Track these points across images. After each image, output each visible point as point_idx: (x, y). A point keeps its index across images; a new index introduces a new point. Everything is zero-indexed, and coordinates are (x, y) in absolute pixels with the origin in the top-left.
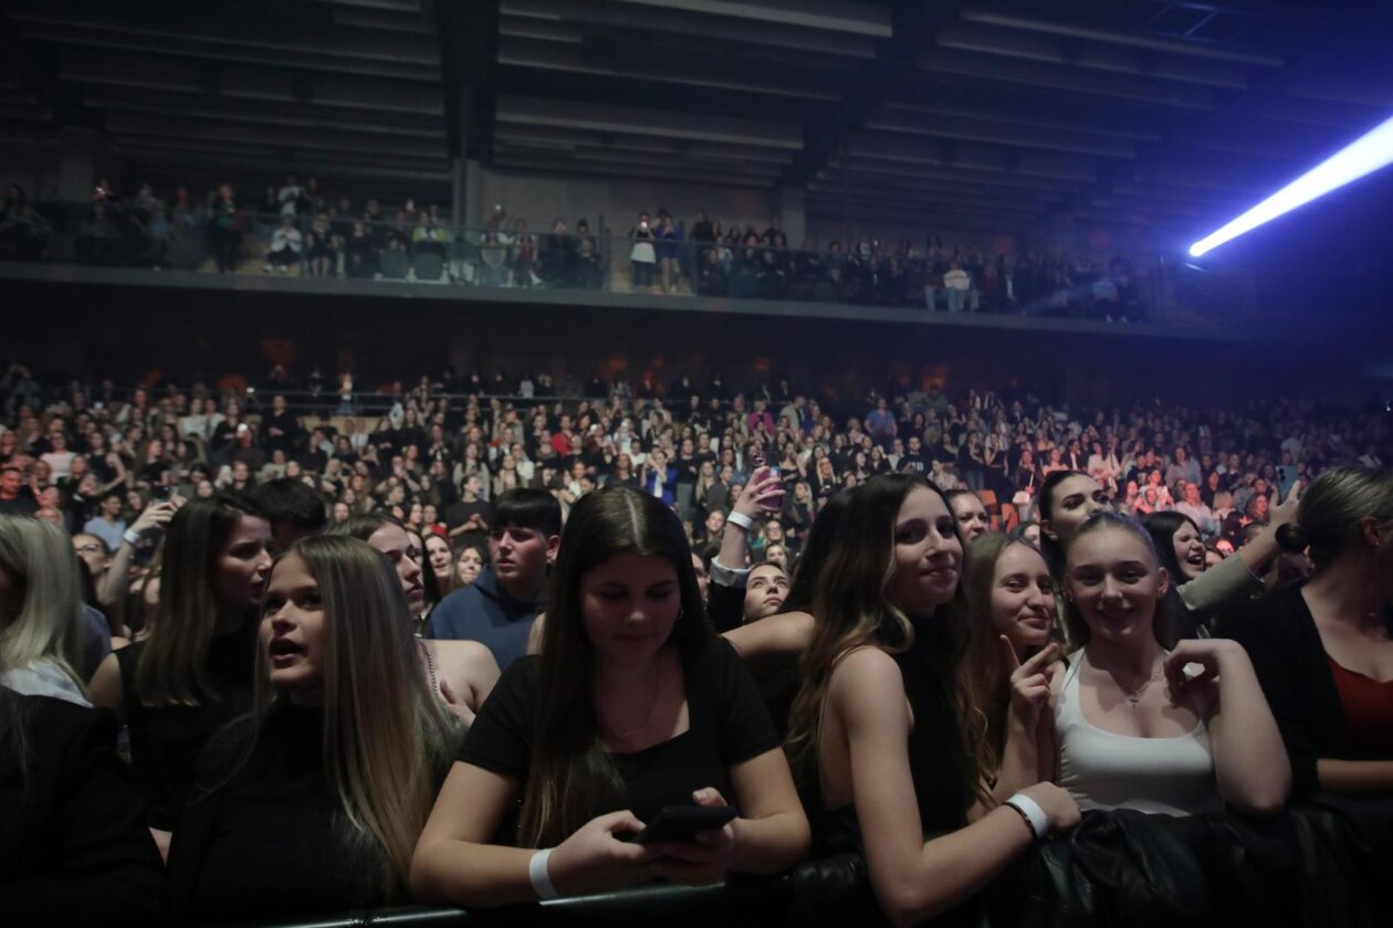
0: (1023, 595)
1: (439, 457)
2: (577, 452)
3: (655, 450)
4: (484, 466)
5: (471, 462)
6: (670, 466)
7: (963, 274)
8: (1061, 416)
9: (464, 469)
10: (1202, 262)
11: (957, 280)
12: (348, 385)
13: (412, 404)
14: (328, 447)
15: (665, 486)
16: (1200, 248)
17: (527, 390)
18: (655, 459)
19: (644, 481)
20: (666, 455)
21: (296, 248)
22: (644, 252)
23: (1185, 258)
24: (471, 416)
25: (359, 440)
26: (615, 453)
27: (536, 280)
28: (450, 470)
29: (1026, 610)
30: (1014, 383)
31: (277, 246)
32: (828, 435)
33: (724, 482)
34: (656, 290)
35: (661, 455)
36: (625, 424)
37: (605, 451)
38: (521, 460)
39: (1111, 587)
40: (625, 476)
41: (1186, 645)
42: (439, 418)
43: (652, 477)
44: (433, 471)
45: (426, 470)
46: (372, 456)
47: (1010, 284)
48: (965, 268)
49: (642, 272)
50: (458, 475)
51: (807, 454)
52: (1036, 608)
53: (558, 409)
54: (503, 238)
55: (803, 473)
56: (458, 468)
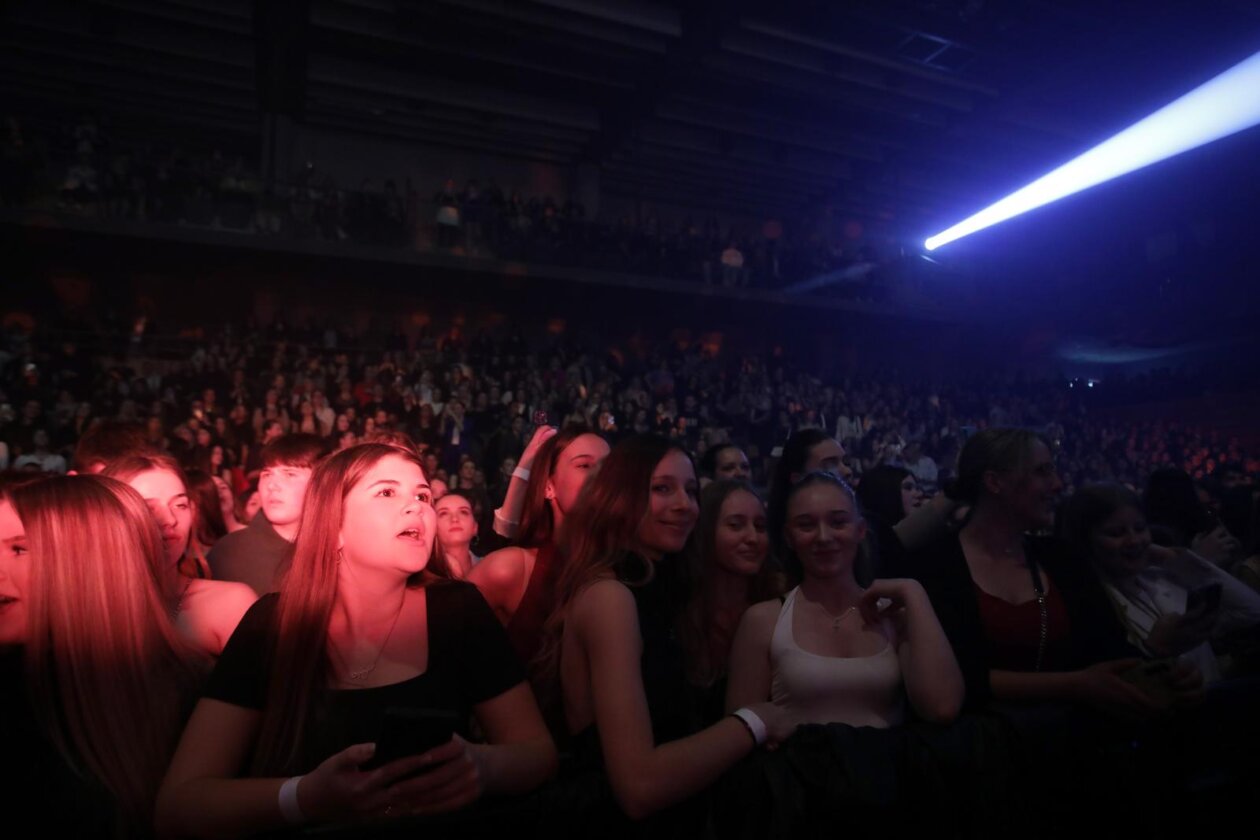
0: (741, 533)
1: (240, 401)
2: (378, 400)
3: (453, 400)
4: (284, 412)
5: (271, 406)
6: (468, 416)
7: (739, 254)
8: (817, 382)
9: (264, 413)
10: (935, 254)
11: (732, 258)
12: (140, 328)
13: (215, 349)
14: (124, 389)
15: (462, 435)
16: (934, 243)
17: (331, 340)
18: (453, 409)
19: (442, 430)
20: (463, 406)
21: (92, 187)
22: (450, 215)
23: (923, 251)
24: (277, 363)
25: (154, 382)
26: (415, 402)
27: (342, 235)
28: (250, 415)
29: (743, 546)
30: (778, 351)
31: (71, 184)
32: (610, 392)
33: (515, 433)
34: (458, 251)
35: (459, 406)
36: (426, 375)
37: (405, 400)
38: (321, 406)
39: (825, 532)
40: (425, 425)
41: (880, 584)
42: (242, 363)
43: (451, 424)
44: (233, 415)
45: (225, 414)
46: (170, 397)
47: (776, 264)
48: (738, 248)
49: (446, 234)
50: (258, 418)
51: (593, 409)
52: (750, 544)
53: (361, 360)
54: (313, 194)
55: (590, 424)
56: (258, 413)
